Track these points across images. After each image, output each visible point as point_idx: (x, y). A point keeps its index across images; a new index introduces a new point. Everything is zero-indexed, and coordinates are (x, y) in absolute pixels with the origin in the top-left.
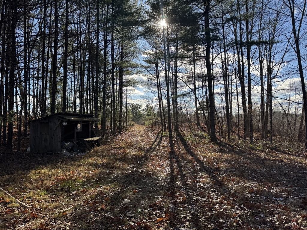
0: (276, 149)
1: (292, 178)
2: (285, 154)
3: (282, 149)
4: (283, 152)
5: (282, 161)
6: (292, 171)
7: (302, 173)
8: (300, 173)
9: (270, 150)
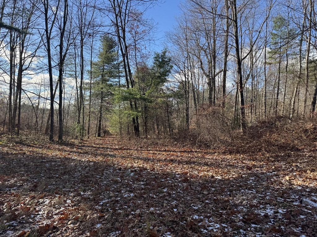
0: (21, 143)
1: (30, 168)
2: (29, 147)
3: (27, 142)
4: (27, 146)
5: (25, 153)
6: (31, 162)
7: (41, 162)
8: (38, 162)
9: (15, 144)
